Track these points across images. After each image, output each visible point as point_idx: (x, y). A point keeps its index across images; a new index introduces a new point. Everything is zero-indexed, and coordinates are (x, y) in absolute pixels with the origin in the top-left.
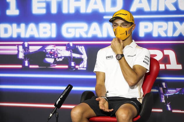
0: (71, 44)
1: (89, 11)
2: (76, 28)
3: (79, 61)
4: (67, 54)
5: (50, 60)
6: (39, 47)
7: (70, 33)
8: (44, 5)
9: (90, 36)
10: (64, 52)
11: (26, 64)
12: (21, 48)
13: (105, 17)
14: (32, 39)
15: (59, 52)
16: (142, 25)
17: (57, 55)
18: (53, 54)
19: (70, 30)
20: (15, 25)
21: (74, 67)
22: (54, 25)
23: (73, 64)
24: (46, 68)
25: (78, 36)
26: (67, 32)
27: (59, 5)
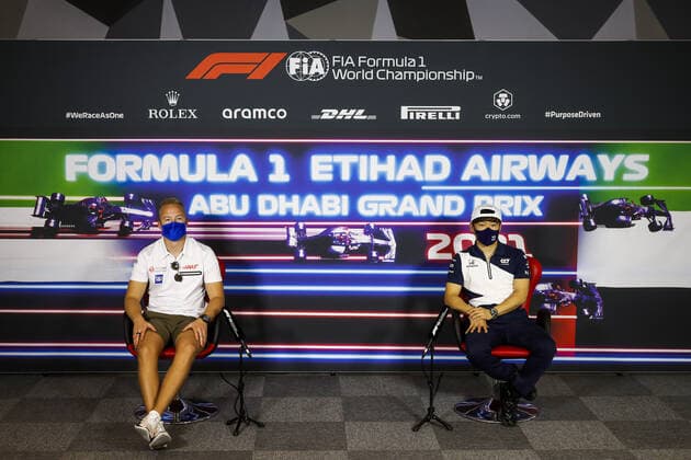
0: (372, 225)
1: (400, 178)
2: (379, 202)
3: (384, 250)
4: (366, 239)
5: (340, 249)
6: (322, 230)
7: (371, 209)
8: (330, 168)
9: (401, 213)
10: (360, 237)
11: (301, 255)
12: (292, 231)
13: (424, 188)
14: (310, 217)
15: (353, 236)
16: (478, 200)
17: (350, 241)
18: (343, 240)
19: (370, 206)
20: (282, 197)
21: (377, 258)
22: (345, 198)
23: (374, 254)
24: (334, 260)
25: (382, 214)
26: (367, 208)
27: (355, 169)
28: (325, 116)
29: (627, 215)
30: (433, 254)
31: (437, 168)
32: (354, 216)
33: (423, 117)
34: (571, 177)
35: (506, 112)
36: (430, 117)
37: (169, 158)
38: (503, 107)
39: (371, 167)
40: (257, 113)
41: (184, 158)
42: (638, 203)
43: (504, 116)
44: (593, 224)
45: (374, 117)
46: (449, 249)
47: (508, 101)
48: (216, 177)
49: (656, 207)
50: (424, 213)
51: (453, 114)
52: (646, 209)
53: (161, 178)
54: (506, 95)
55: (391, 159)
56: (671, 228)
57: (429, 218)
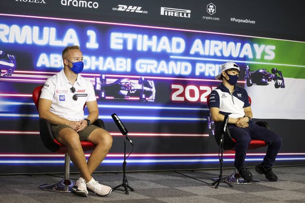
0: (143, 78)
1: (159, 50)
2: (147, 64)
3: (149, 94)
4: (139, 87)
5: (124, 92)
6: (114, 80)
7: (143, 68)
8: (121, 41)
9: (158, 72)
10: (136, 85)
11: (103, 95)
12: (98, 80)
13: (171, 57)
14: (109, 72)
15: (132, 85)
16: (198, 65)
17: (131, 88)
18: (127, 87)
19: (142, 66)
20: (94, 58)
21: (145, 99)
22: (129, 60)
23: (144, 96)
24: (121, 99)
25: (149, 71)
26: (140, 67)
27: (135, 43)
28: (120, 9)
29: (266, 79)
30: (174, 97)
31: (178, 45)
32: (133, 72)
33: (172, 15)
34: (242, 56)
35: (212, 16)
36: (175, 15)
37: (26, 28)
38: (211, 13)
39: (144, 42)
40: (81, 3)
41: (36, 29)
42: (270, 72)
43: (211, 18)
44: (251, 83)
45: (146, 12)
46: (183, 95)
47: (213, 10)
48: (55, 43)
49: (278, 75)
50: (170, 72)
51: (187, 14)
52: (274, 75)
53: (21, 41)
54: (212, 7)
55: (155, 38)
56: (284, 87)
57: (173, 76)
